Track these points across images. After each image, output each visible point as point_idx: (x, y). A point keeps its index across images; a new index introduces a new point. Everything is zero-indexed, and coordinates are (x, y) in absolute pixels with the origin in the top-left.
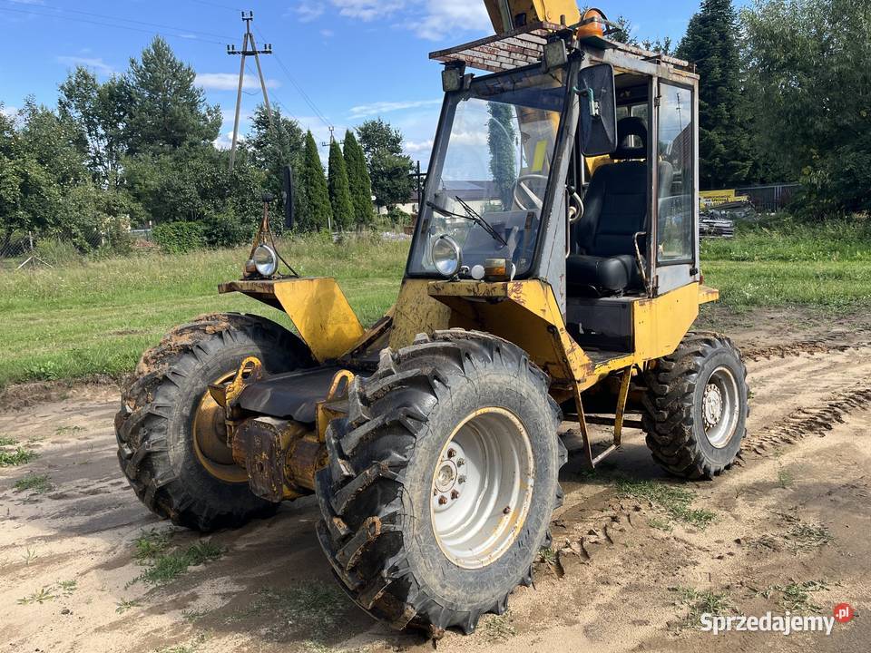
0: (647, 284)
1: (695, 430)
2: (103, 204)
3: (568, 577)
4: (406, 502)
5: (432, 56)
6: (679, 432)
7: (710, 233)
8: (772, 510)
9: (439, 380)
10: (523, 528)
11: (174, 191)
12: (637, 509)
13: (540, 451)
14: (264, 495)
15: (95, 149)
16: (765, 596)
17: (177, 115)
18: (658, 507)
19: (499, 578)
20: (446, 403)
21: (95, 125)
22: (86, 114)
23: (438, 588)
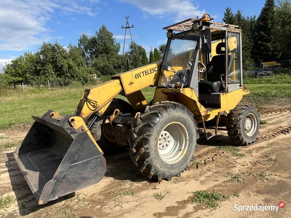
0: (225, 89)
1: (241, 131)
2: (89, 71)
3: (199, 169)
4: (151, 145)
5: (164, 29)
6: (237, 131)
7: (265, 75)
8: (263, 154)
9: (160, 114)
10: (185, 155)
11: (107, 67)
12: (223, 153)
13: (190, 134)
14: (119, 144)
15: (87, 56)
16: (253, 176)
17: (108, 46)
18: (229, 152)
19: (178, 167)
20: (162, 120)
21: (87, 50)
22: (85, 47)
23: (160, 168)
